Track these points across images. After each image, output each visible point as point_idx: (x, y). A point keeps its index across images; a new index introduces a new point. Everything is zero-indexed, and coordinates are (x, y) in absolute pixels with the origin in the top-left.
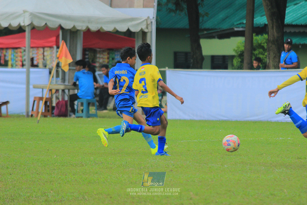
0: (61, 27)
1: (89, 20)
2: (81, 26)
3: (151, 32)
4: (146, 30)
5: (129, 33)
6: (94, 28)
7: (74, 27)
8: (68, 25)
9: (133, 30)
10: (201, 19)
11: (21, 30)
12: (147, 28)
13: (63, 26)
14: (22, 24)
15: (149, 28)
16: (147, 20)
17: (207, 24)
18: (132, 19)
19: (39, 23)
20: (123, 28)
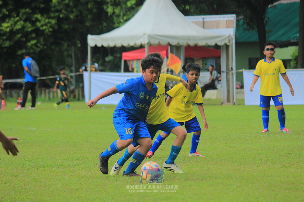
0: (169, 44)
1: (189, 38)
2: (183, 43)
3: (232, 45)
4: (228, 44)
5: (217, 47)
6: (192, 44)
7: (178, 43)
8: (174, 42)
9: (219, 44)
10: (267, 35)
11: (142, 47)
12: (229, 42)
13: (171, 43)
14: (143, 43)
15: (231, 42)
16: (229, 37)
17: (272, 38)
18: (218, 37)
19: (155, 42)
20: (212, 43)
